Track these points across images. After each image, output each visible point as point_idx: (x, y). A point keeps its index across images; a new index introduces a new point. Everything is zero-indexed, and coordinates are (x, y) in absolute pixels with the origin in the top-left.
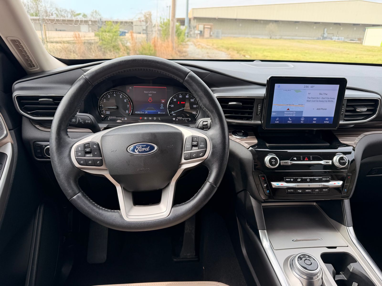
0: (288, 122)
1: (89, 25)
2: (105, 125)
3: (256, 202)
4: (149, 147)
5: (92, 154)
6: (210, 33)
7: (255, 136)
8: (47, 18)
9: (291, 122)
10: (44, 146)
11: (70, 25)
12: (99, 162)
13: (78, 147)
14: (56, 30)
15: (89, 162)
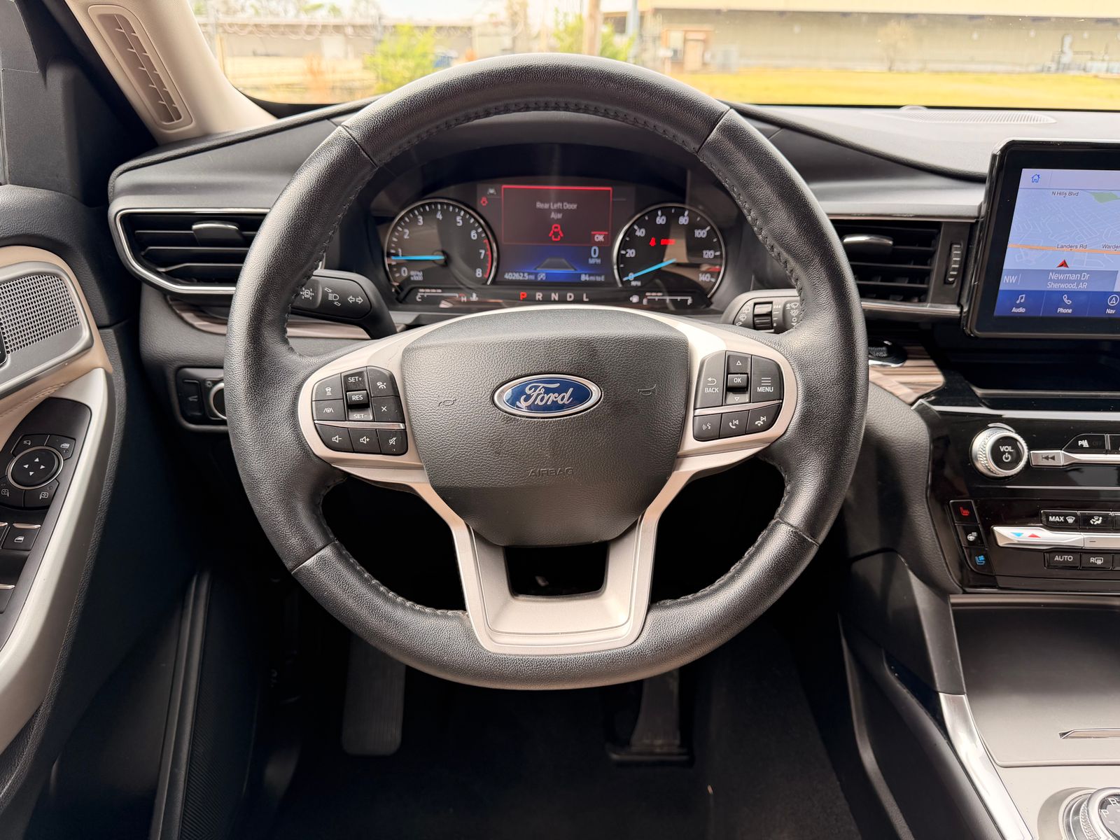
0: (1061, 310)
1: (346, 35)
2: (409, 318)
3: (930, 592)
4: (571, 390)
5: (370, 411)
6: (703, 56)
7: (932, 358)
8: (229, 20)
9: (1070, 311)
10: (208, 384)
11: (293, 37)
12: (395, 439)
13: (323, 384)
14: (255, 54)
15: (361, 440)
